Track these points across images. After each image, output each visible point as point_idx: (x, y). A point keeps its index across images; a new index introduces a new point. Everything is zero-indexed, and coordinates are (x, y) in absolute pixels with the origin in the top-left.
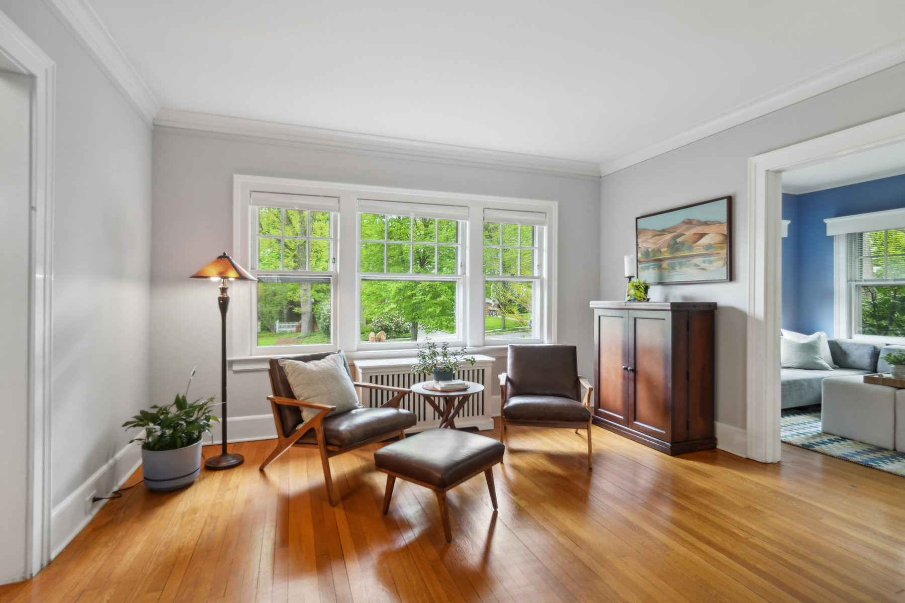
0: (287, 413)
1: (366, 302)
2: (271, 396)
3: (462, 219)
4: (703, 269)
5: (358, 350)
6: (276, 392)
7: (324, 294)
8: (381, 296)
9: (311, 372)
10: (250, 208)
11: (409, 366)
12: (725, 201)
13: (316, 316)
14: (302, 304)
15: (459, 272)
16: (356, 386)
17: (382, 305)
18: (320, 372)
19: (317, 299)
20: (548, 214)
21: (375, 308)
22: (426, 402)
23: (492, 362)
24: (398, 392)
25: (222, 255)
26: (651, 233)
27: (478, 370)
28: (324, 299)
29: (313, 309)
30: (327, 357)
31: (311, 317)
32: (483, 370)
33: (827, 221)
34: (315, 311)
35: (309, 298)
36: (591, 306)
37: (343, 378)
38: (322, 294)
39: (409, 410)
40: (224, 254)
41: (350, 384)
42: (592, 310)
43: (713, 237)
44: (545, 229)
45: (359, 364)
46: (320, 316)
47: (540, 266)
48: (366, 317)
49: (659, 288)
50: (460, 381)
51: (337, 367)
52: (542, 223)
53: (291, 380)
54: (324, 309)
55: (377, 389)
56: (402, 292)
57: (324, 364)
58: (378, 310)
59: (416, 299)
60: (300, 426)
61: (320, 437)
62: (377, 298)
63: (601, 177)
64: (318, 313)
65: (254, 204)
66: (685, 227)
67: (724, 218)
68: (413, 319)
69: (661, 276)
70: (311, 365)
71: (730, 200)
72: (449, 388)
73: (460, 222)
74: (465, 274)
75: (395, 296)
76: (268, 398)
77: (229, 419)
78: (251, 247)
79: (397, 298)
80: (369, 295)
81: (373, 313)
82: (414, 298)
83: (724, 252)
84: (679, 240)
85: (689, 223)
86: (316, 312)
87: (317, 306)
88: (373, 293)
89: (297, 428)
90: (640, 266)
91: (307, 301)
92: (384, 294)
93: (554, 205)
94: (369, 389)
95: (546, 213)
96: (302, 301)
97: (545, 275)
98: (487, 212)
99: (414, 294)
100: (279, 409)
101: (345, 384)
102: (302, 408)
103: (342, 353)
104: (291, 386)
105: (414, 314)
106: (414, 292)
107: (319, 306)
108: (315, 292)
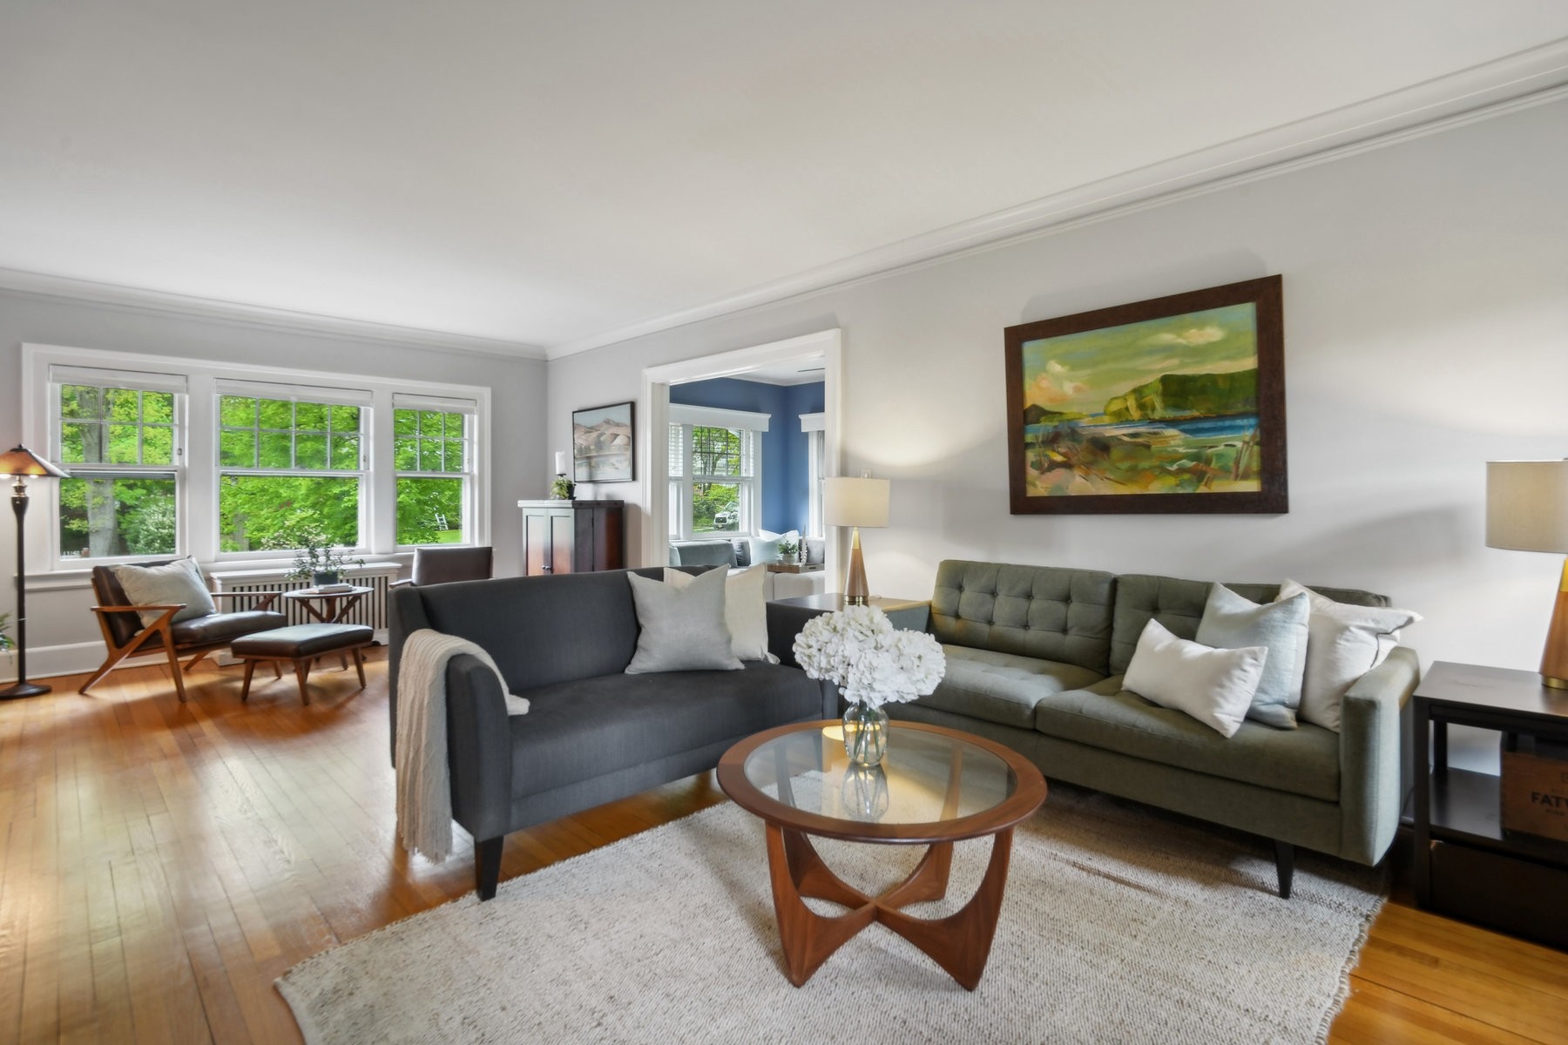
0: (121, 622)
1: (246, 506)
2: (97, 607)
3: (364, 406)
4: (617, 468)
5: (216, 561)
6: (102, 599)
7: (145, 492)
8: (278, 496)
9: (151, 578)
10: (49, 386)
11: (282, 575)
12: (629, 405)
13: (127, 537)
14: (89, 515)
15: (362, 468)
16: (213, 596)
17: (281, 511)
18: (164, 577)
19: (129, 502)
20: (478, 401)
21: (267, 519)
22: (311, 615)
23: (398, 569)
24: (265, 596)
25: (16, 447)
26: (583, 430)
27: (380, 578)
28: (146, 502)
29: (119, 524)
30: (173, 563)
31: (113, 538)
32: (386, 578)
33: (800, 416)
34: (124, 526)
35: (109, 501)
36: (519, 505)
37: (195, 583)
38: (139, 492)
39: (280, 611)
40: (20, 446)
41: (208, 595)
42: (520, 510)
43: (622, 440)
44: (476, 418)
45: (214, 575)
46: (137, 537)
47: (471, 461)
48: (248, 536)
49: (590, 486)
50: (344, 584)
51: (186, 572)
52: (471, 412)
53: (125, 585)
54: (149, 521)
55: (242, 597)
56: (323, 489)
57: (170, 569)
58: (273, 521)
59: (350, 500)
60: (140, 632)
61: (167, 637)
62: (272, 499)
63: (547, 361)
64: (132, 531)
65: (54, 381)
66: (605, 426)
67: (628, 421)
68: (347, 536)
69: (591, 474)
70: (153, 570)
71: (633, 405)
72: (330, 590)
73: (362, 408)
74: (369, 469)
75: (307, 496)
76: (93, 610)
77: (28, 650)
78: (51, 434)
79: (312, 499)
80: (252, 494)
81: (261, 529)
82: (346, 499)
83: (629, 453)
84: (602, 439)
85: (608, 422)
86: (126, 530)
87: (128, 517)
88: (263, 490)
89: (136, 635)
90: (576, 463)
91: (103, 505)
92: (284, 492)
93: (486, 393)
94: (231, 598)
95: (475, 400)
96: (89, 505)
97: (476, 471)
98: (396, 397)
99: (345, 491)
100: (108, 620)
101: (197, 589)
102: (140, 613)
103: (194, 560)
104: (126, 593)
105: (347, 527)
106: (346, 488)
107: (134, 517)
108: (124, 488)
